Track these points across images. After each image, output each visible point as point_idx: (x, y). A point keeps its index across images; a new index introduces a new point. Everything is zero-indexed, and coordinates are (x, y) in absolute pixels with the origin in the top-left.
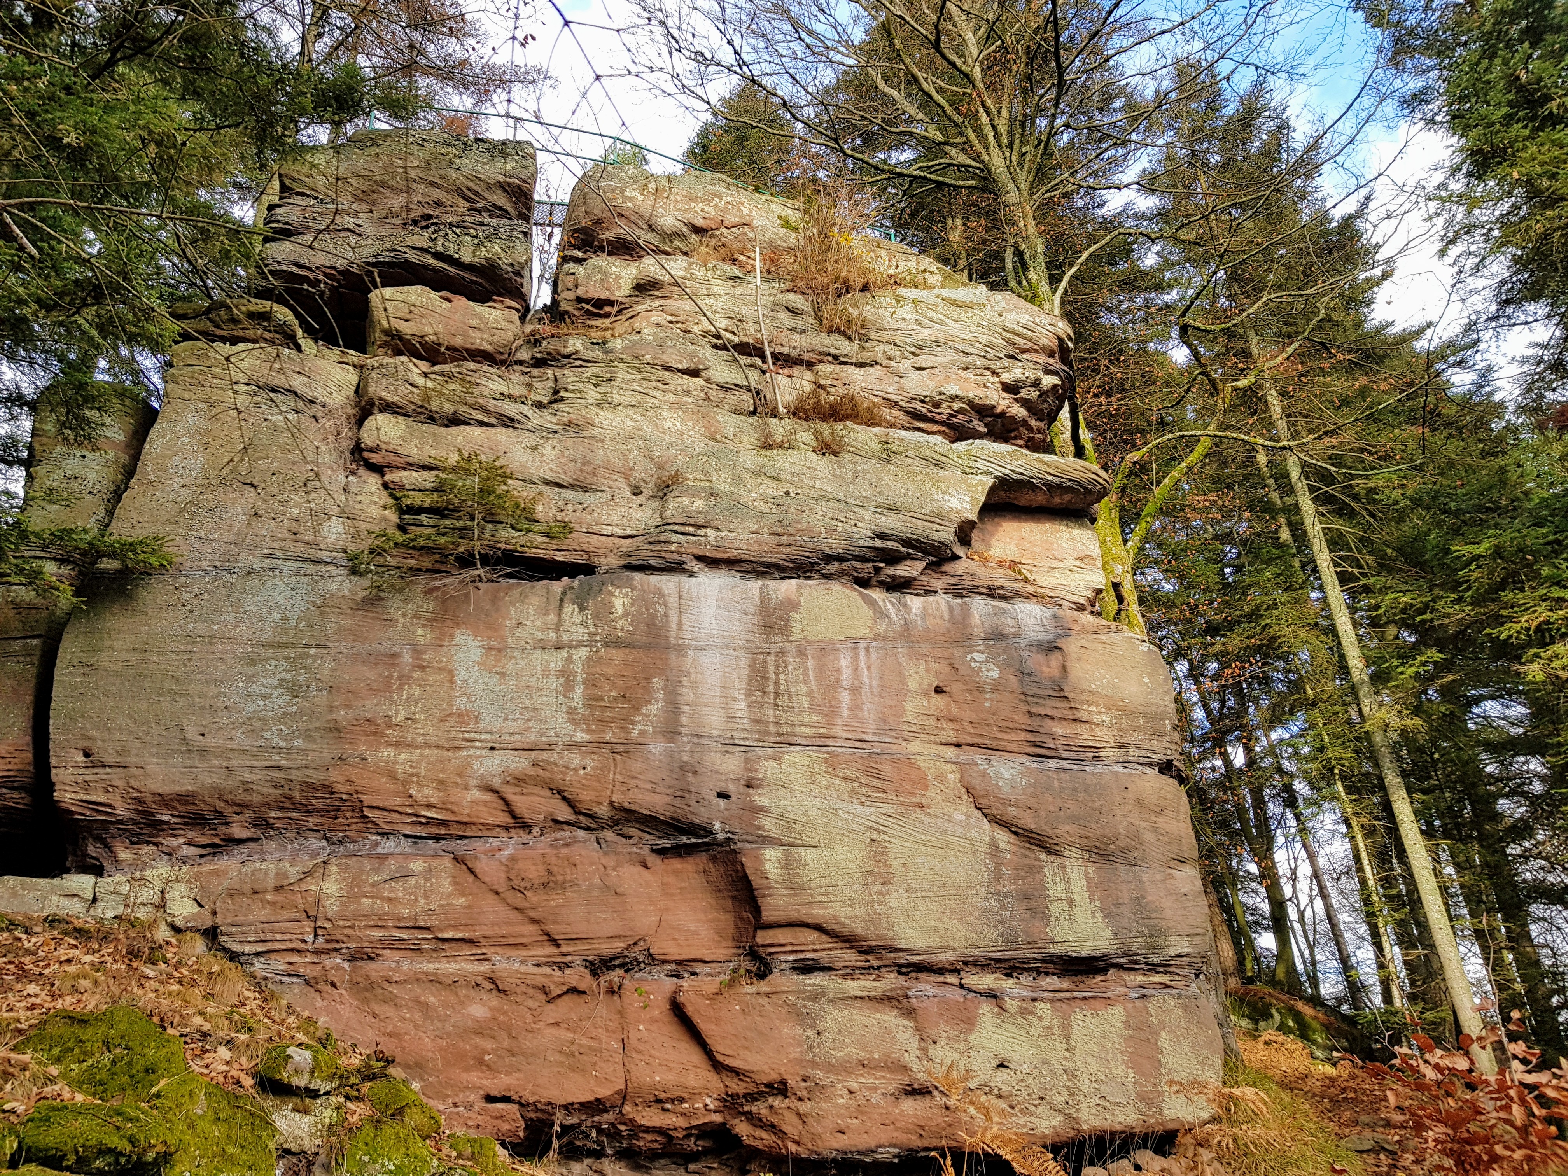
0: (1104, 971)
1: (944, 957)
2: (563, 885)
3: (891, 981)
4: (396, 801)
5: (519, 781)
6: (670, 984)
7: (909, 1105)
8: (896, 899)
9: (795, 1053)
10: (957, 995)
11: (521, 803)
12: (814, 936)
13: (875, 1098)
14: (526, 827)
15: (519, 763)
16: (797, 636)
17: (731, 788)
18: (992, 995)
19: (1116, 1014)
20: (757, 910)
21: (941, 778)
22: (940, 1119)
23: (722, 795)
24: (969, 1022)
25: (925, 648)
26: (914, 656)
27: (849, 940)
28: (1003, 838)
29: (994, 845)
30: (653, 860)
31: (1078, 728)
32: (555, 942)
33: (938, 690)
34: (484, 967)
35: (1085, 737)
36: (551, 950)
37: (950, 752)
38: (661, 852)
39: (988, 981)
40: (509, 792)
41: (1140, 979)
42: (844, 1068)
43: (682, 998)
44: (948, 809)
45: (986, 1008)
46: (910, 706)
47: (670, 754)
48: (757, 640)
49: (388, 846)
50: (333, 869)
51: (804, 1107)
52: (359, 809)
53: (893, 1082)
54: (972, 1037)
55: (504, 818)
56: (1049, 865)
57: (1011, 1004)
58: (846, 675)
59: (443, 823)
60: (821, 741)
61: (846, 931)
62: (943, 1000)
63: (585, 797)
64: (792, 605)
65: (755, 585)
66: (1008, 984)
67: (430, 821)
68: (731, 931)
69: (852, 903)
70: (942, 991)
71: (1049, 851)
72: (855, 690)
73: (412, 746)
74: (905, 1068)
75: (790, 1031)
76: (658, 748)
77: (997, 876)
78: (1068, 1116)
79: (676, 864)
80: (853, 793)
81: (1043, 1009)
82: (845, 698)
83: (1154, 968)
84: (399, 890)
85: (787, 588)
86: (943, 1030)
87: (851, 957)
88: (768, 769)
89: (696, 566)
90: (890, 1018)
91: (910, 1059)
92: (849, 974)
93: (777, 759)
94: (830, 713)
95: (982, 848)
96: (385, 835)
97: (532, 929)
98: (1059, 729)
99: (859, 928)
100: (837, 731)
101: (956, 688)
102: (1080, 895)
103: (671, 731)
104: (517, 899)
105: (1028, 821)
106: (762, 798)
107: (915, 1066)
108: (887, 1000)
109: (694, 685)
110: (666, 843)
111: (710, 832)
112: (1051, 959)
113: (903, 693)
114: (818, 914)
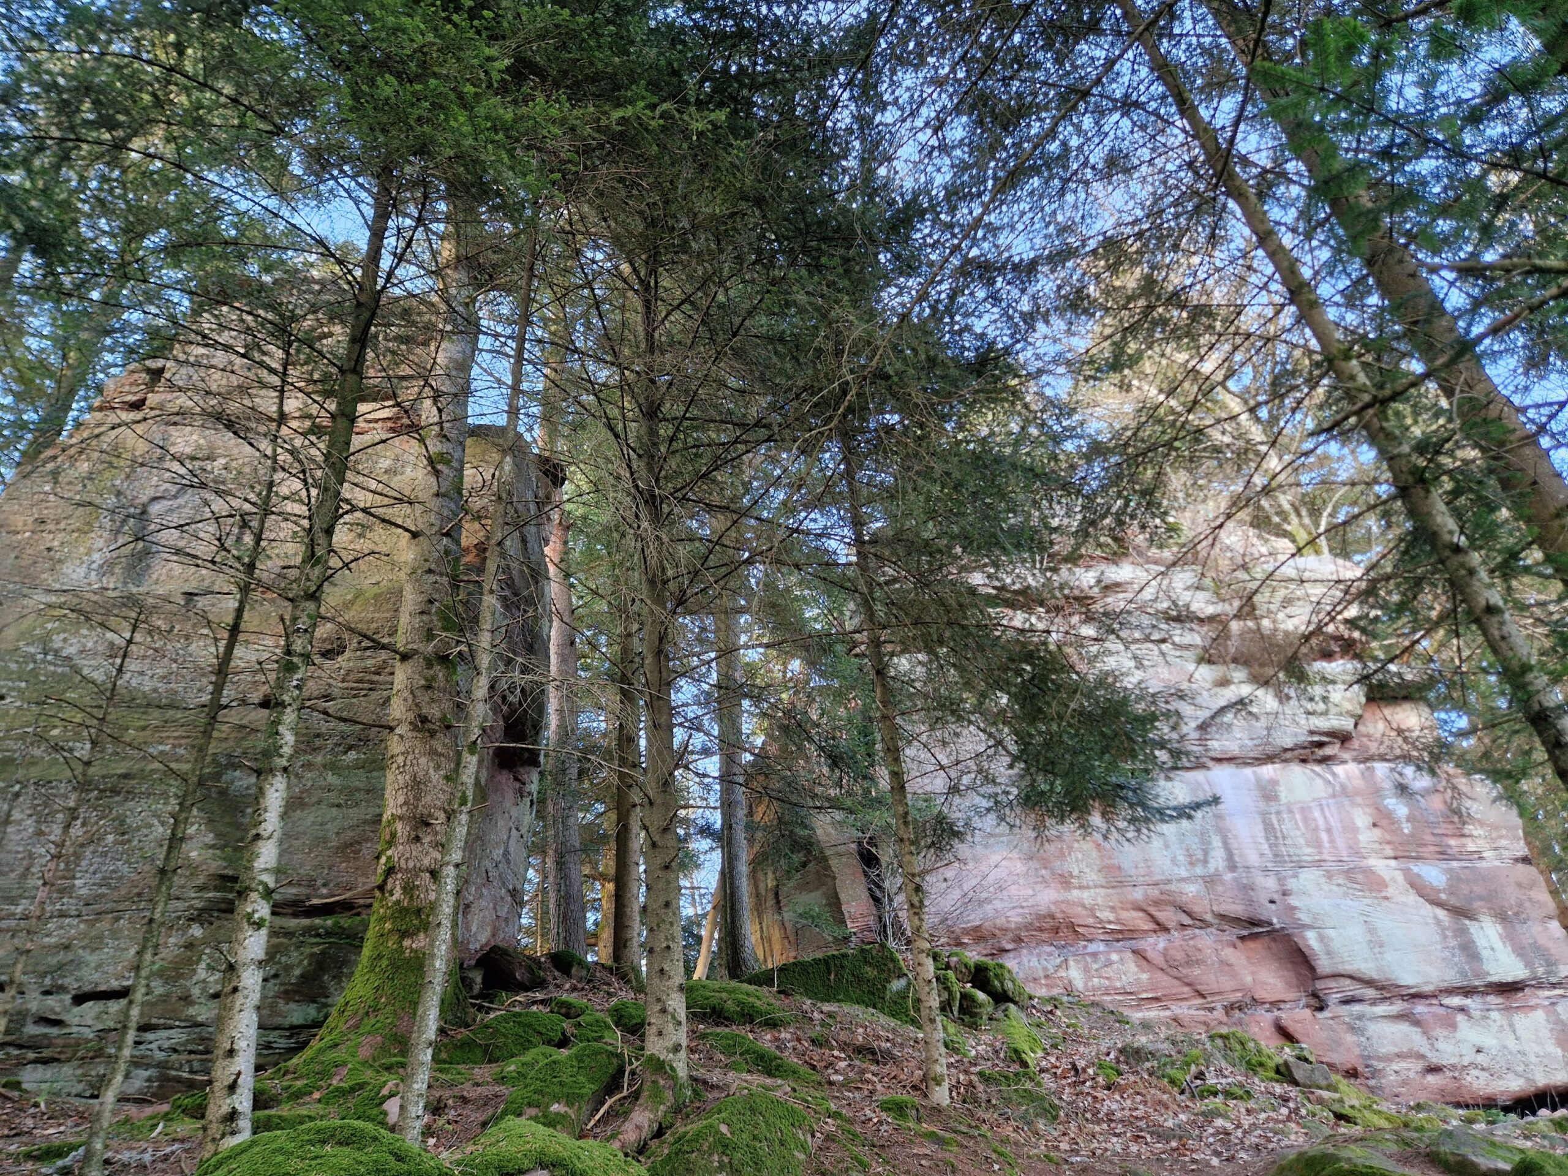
0: (1522, 989)
1: (1428, 989)
2: (1197, 962)
3: (1398, 1007)
4: (1091, 921)
5: (1157, 903)
6: (1269, 1016)
7: (1431, 1079)
8: (1390, 957)
9: (1357, 1051)
10: (1441, 1011)
11: (1161, 916)
12: (1348, 982)
13: (1412, 1075)
14: (1166, 930)
15: (1154, 892)
16: (1284, 801)
17: (1276, 897)
18: (1462, 1010)
19: (1540, 1015)
20: (1312, 969)
21: (1393, 879)
22: (1454, 1085)
23: (1272, 902)
24: (1453, 1026)
25: (1359, 800)
26: (1354, 805)
27: (1369, 983)
28: (1441, 913)
29: (1436, 918)
30: (1239, 943)
31: (1464, 840)
32: (1203, 996)
33: (1375, 825)
34: (1168, 1013)
35: (1471, 847)
36: (1200, 1001)
37: (1393, 863)
38: (1242, 938)
39: (1456, 1001)
40: (1153, 910)
41: (1547, 993)
42: (1388, 1059)
43: (1284, 1023)
44: (1404, 899)
45: (1460, 1018)
46: (1361, 837)
47: (1236, 880)
48: (1262, 805)
49: (1092, 947)
50: (1071, 963)
51: (1372, 1083)
52: (1072, 927)
53: (1419, 1066)
54: (1458, 1035)
55: (1151, 926)
56: (1472, 927)
57: (1476, 1014)
58: (1321, 822)
59: (1120, 931)
60: (1318, 863)
61: (1366, 977)
62: (1434, 1015)
63: (1196, 909)
64: (1274, 783)
65: (1248, 771)
66: (1467, 1002)
67: (1113, 931)
68: (1294, 981)
69: (1366, 960)
70: (1433, 1009)
71: (1470, 918)
72: (1329, 830)
73: (1088, 887)
74: (1422, 1057)
75: (1350, 1038)
76: (1228, 877)
77: (1445, 937)
78: (1528, 1079)
79: (1251, 944)
80: (1346, 894)
81: (1494, 1015)
82: (1324, 836)
83: (1554, 986)
84: (1109, 972)
85: (1268, 771)
86: (1439, 1032)
87: (1371, 993)
88: (1292, 884)
89: (1210, 764)
90: (1404, 1027)
91: (1425, 1050)
92: (1374, 1002)
93: (1296, 876)
94: (1318, 845)
95: (1431, 921)
96: (1090, 941)
97: (1186, 989)
98: (1452, 842)
99: (1375, 975)
100: (1326, 856)
101: (1384, 823)
102: (1498, 944)
103: (1232, 867)
104: (1175, 972)
105: (1454, 901)
106: (1293, 901)
107: (1429, 1054)
108: (1400, 1017)
109: (1236, 837)
110: (1245, 933)
111: (1270, 924)
112: (1490, 985)
113: (1355, 830)
114: (1348, 968)
